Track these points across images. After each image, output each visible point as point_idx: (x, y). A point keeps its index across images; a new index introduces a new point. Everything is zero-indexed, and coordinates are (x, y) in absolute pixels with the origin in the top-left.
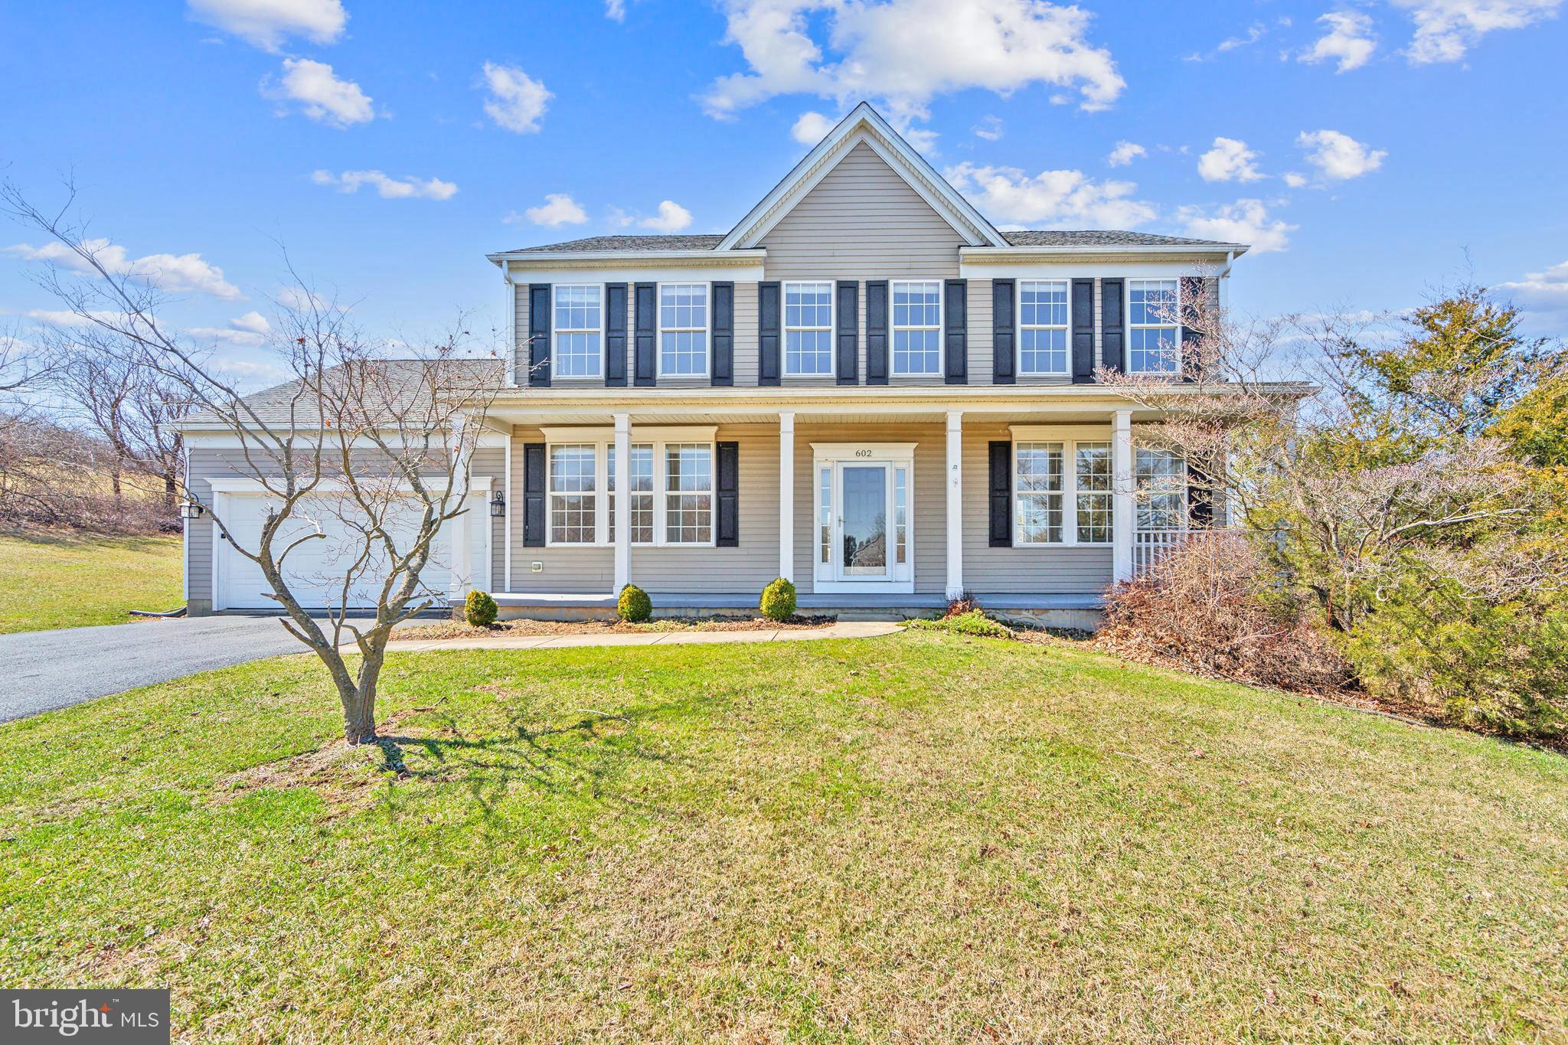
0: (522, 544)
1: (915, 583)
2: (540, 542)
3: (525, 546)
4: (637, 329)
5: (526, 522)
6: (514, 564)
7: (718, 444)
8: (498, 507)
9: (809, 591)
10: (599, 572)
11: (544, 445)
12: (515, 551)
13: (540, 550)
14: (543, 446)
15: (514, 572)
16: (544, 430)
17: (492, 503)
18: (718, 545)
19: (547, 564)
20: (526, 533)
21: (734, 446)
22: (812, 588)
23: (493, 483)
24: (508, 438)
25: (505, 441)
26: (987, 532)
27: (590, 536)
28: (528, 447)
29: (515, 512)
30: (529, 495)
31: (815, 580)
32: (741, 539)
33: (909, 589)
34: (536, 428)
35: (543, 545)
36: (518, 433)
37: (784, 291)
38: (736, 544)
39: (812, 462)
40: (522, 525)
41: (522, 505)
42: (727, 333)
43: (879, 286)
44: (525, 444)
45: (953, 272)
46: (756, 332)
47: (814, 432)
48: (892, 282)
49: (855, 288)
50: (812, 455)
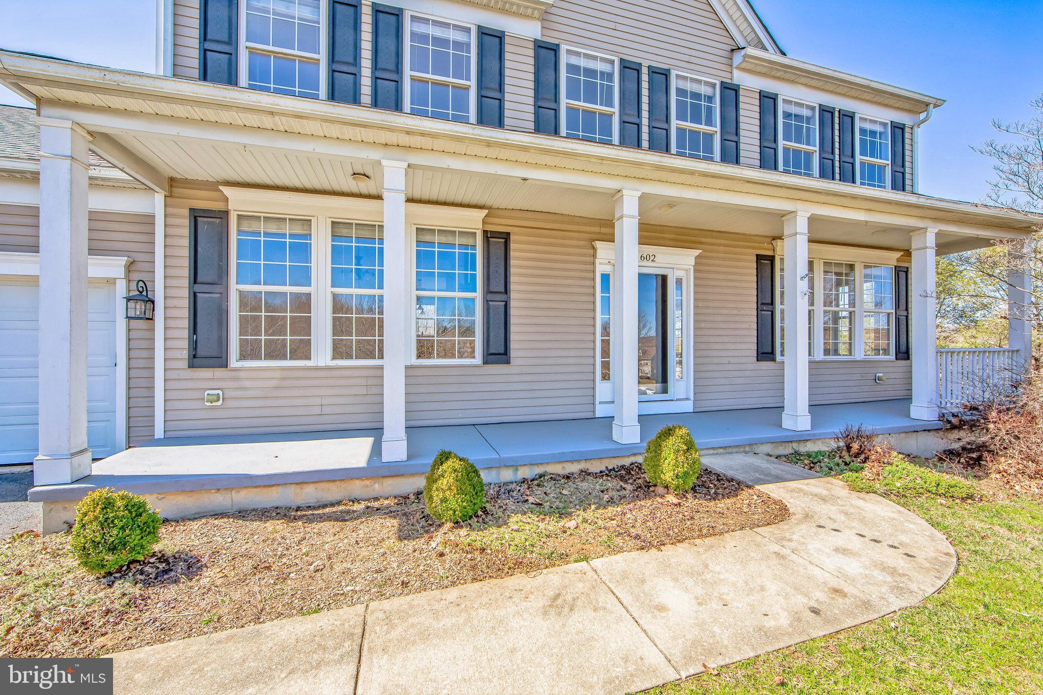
0: (185, 364)
1: (695, 401)
2: (220, 360)
3: (191, 366)
4: (375, 66)
5: (194, 329)
6: (171, 395)
7: (485, 232)
8: (140, 306)
9: (590, 415)
10: (318, 401)
11: (226, 213)
12: (172, 375)
13: (219, 373)
14: (224, 215)
15: (170, 405)
16: (227, 191)
17: (129, 299)
18: (486, 362)
19: (229, 394)
20: (194, 346)
21: (506, 237)
22: (594, 412)
23: (130, 267)
24: (159, 199)
25: (156, 204)
26: (754, 347)
27: (302, 350)
28: (196, 216)
29: (172, 313)
30: (197, 288)
31: (597, 402)
32: (513, 354)
33: (688, 407)
34: (213, 186)
35: (225, 365)
36: (177, 191)
38: (508, 362)
39: (594, 264)
40: (185, 334)
41: (185, 303)
42: (497, 95)
43: (661, 76)
44: (192, 210)
45: (728, 75)
46: (531, 101)
47: (596, 229)
48: (674, 73)
49: (638, 72)
50: (594, 256)
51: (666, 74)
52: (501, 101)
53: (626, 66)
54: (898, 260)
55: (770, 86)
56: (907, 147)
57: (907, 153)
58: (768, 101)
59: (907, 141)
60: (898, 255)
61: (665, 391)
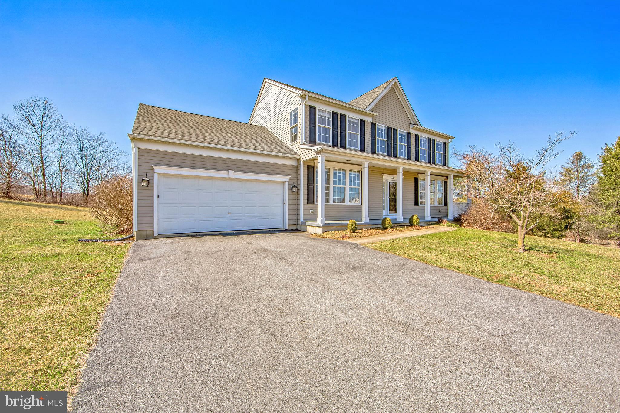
0: (307, 203)
2: (312, 202)
4: (341, 130)
6: (304, 211)
8: (295, 188)
12: (304, 206)
14: (314, 167)
15: (304, 214)
16: (314, 161)
17: (292, 187)
20: (308, 199)
23: (289, 179)
24: (302, 162)
26: (414, 202)
27: (327, 200)
28: (309, 167)
29: (305, 191)
30: (309, 185)
31: (383, 215)
34: (311, 160)
35: (314, 204)
37: (377, 127)
39: (382, 180)
40: (307, 196)
41: (307, 188)
42: (364, 136)
43: (396, 130)
44: (308, 165)
45: (409, 130)
46: (370, 138)
47: (382, 171)
48: (398, 130)
49: (391, 130)
50: (382, 178)
51: (397, 130)
52: (365, 138)
53: (389, 129)
54: (444, 179)
55: (418, 133)
56: (446, 148)
57: (446, 150)
58: (417, 136)
59: (446, 147)
60: (445, 178)
61: (396, 212)
